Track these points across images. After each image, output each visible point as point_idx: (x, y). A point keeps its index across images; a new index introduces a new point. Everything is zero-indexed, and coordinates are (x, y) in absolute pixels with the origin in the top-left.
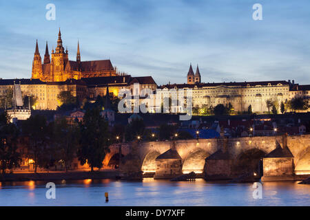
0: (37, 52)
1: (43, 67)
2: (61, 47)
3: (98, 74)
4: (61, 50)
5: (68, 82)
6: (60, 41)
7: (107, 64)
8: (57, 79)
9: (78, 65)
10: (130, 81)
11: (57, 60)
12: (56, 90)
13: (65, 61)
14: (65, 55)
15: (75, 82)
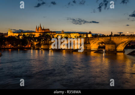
0: (37, 27)
1: (38, 30)
2: (40, 26)
3: (47, 31)
4: (41, 27)
5: (41, 32)
6: (40, 25)
7: (49, 29)
8: (40, 32)
9: (44, 30)
10: (52, 32)
11: (40, 29)
12: (39, 34)
13: (41, 29)
14: (41, 28)
15: (42, 32)
